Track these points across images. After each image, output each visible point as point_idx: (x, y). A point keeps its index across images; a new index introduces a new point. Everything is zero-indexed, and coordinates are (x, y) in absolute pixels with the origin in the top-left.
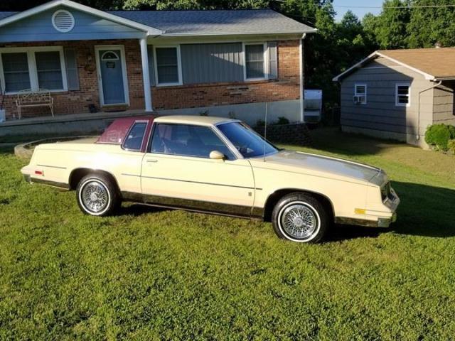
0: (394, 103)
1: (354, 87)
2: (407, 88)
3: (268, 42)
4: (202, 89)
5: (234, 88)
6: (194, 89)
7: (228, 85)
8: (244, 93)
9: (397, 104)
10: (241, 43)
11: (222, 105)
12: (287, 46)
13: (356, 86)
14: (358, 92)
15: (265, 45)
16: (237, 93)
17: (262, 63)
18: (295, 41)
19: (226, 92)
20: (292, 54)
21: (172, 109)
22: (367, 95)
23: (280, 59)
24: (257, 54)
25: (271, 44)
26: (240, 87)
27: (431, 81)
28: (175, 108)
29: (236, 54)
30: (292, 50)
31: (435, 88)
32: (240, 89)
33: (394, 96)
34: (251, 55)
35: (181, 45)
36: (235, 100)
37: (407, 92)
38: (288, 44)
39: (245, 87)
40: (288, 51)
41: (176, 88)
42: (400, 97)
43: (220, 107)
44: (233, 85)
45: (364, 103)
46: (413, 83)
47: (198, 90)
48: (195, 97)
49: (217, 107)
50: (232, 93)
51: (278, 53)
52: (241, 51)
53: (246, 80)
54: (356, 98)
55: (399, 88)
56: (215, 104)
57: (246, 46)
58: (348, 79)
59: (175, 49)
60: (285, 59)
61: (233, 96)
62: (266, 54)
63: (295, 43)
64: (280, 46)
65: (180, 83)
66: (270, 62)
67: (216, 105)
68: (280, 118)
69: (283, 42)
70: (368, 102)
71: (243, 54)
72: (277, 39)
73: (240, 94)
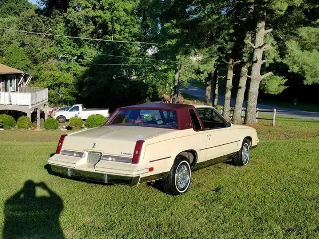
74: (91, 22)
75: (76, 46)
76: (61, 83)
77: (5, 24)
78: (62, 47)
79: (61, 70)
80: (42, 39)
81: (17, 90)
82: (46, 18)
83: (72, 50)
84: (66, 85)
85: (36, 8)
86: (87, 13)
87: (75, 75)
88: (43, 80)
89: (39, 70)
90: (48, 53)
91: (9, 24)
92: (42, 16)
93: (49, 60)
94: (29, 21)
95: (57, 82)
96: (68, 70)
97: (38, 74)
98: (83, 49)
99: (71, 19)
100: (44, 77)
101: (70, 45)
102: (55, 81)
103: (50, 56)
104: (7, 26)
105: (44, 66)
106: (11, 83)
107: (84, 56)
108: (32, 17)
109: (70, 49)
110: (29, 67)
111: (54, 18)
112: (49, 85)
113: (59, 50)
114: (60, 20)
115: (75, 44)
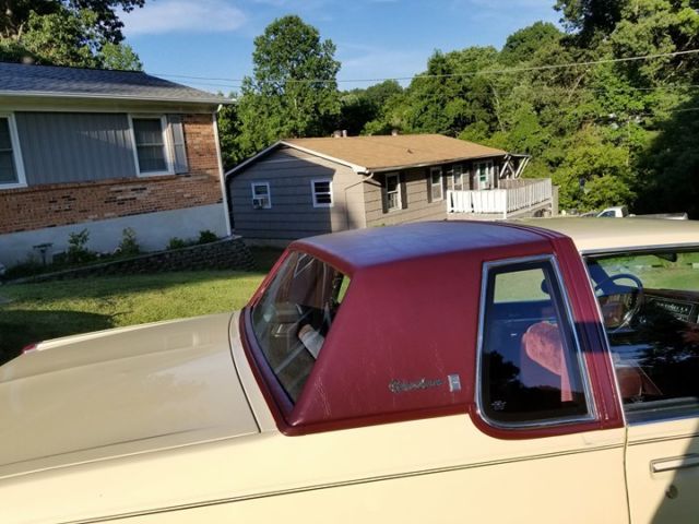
0: (312, 204)
1: (251, 188)
2: (328, 184)
3: (167, 114)
4: (65, 193)
5: (123, 188)
6: (50, 193)
7: (112, 185)
8: (139, 196)
9: (316, 205)
10: (125, 114)
11: (105, 218)
12: (196, 123)
13: (253, 185)
14: (258, 193)
15: (164, 120)
16: (128, 197)
17: (161, 148)
18: (206, 116)
19: (111, 195)
20: (204, 136)
21: (10, 232)
22: (272, 196)
23: (188, 142)
24: (153, 135)
25: (173, 119)
26: (132, 187)
27: (359, 173)
28: (17, 231)
29: (120, 133)
30: (203, 129)
31: (365, 182)
32: (133, 190)
33: (311, 195)
34: (144, 136)
35: (16, 113)
36: (127, 208)
37: (328, 190)
38: (198, 120)
39: (140, 186)
40: (198, 131)
41: (16, 192)
42: (318, 196)
43: (102, 222)
44: (120, 184)
45: (268, 206)
46: (335, 177)
47: (58, 194)
48: (54, 207)
49: (96, 223)
50: (120, 197)
51: (184, 134)
52: (127, 128)
53: (139, 175)
54: (256, 202)
55: (316, 184)
56: (91, 217)
57: (134, 120)
58: (240, 177)
59: (5, 121)
60: (195, 142)
61: (122, 202)
62: (166, 135)
63: (207, 120)
64: (186, 123)
65: (22, 182)
66: (175, 147)
67: (94, 220)
68: (202, 233)
69: (189, 116)
70: (273, 204)
71: (130, 133)
72: (181, 112)
73: (135, 199)
74: (668, 38)
75: (637, 93)
76: (603, 167)
77: (512, 76)
78: (607, 99)
79: (604, 142)
80: (572, 91)
81: (496, 186)
82: (580, 51)
83: (626, 102)
84: (614, 171)
85: (561, 37)
86: (657, 21)
87: (633, 149)
88: (571, 166)
89: (565, 147)
90: (580, 115)
91: (520, 76)
92: (572, 49)
93: (584, 126)
94: (548, 62)
95: (596, 165)
96: (617, 142)
97: (563, 155)
98: (650, 96)
99: (622, 42)
100: (572, 159)
101: (623, 92)
102: (592, 165)
103: (585, 119)
104: (515, 79)
105: (573, 138)
106: (481, 174)
107: (654, 109)
108: (554, 54)
109: (623, 99)
110: (546, 143)
111: (594, 49)
112: (581, 172)
113: (602, 105)
114: (605, 49)
115: (633, 89)
